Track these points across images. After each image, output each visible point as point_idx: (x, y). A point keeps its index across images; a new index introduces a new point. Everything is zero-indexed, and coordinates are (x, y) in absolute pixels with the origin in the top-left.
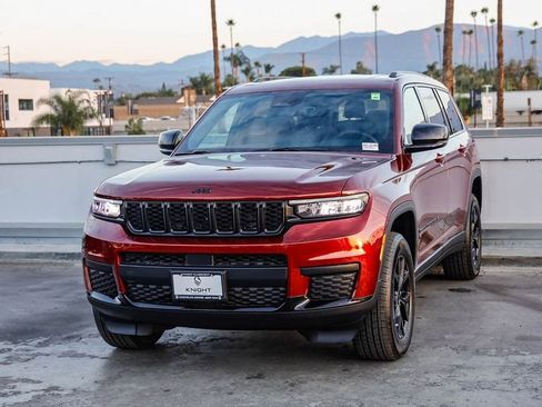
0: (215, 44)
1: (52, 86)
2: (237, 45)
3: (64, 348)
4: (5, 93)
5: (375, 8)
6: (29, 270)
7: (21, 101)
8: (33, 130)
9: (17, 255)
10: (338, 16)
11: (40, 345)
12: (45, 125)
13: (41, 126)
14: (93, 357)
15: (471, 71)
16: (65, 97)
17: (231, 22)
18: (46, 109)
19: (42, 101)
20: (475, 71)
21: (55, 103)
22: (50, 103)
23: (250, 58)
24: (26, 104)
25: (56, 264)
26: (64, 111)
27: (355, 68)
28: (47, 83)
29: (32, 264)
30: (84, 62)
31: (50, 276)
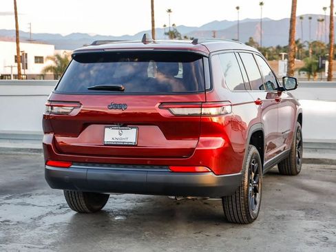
0: (153, 25)
1: (55, 48)
2: (174, 25)
3: (20, 200)
4: (25, 52)
5: (261, 4)
6: (14, 158)
7: (36, 58)
8: (43, 76)
9: (9, 149)
10: (238, 8)
11: (7, 198)
12: (49, 73)
13: (47, 73)
14: (34, 205)
15: (322, 45)
16: (62, 56)
17: (169, 11)
18: (50, 63)
19: (48, 58)
20: (325, 45)
21: (56, 59)
22: (53, 59)
23: (181, 33)
24: (39, 60)
25: (30, 155)
26: (62, 64)
27: (248, 41)
28: (53, 47)
29: (17, 155)
30: (78, 33)
31: (25, 162)
